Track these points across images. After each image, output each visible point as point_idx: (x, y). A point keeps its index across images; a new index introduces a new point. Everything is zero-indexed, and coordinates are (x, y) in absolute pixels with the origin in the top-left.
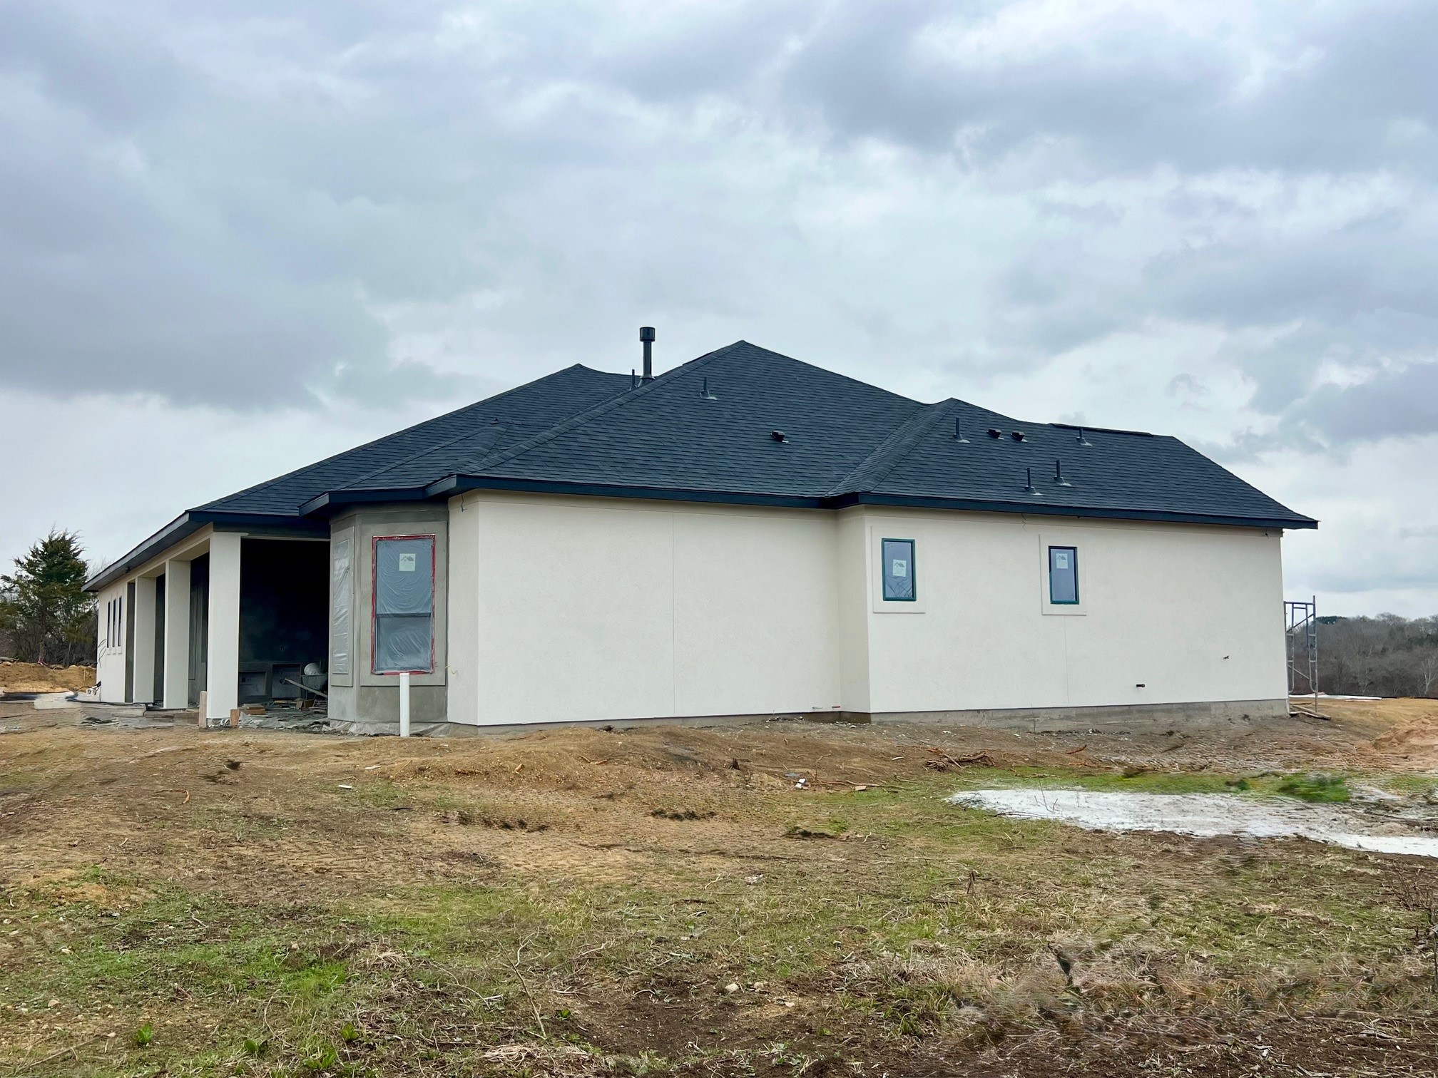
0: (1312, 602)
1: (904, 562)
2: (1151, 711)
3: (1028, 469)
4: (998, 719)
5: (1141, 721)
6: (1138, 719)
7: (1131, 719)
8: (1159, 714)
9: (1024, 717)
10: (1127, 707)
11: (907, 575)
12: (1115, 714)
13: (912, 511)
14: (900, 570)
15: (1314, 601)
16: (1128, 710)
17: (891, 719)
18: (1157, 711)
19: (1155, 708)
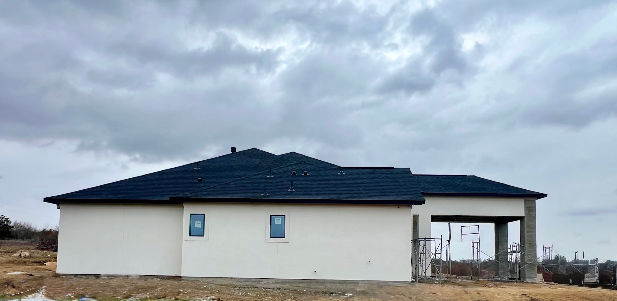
0: (440, 238)
1: (200, 222)
2: (324, 282)
3: (265, 185)
4: (241, 282)
5: (317, 286)
6: (315, 285)
7: (311, 285)
8: (328, 284)
9: (254, 282)
10: (310, 280)
11: (201, 227)
12: (303, 282)
13: (205, 203)
14: (198, 225)
15: (441, 238)
16: (311, 281)
17: (191, 279)
18: (327, 283)
19: (325, 281)
